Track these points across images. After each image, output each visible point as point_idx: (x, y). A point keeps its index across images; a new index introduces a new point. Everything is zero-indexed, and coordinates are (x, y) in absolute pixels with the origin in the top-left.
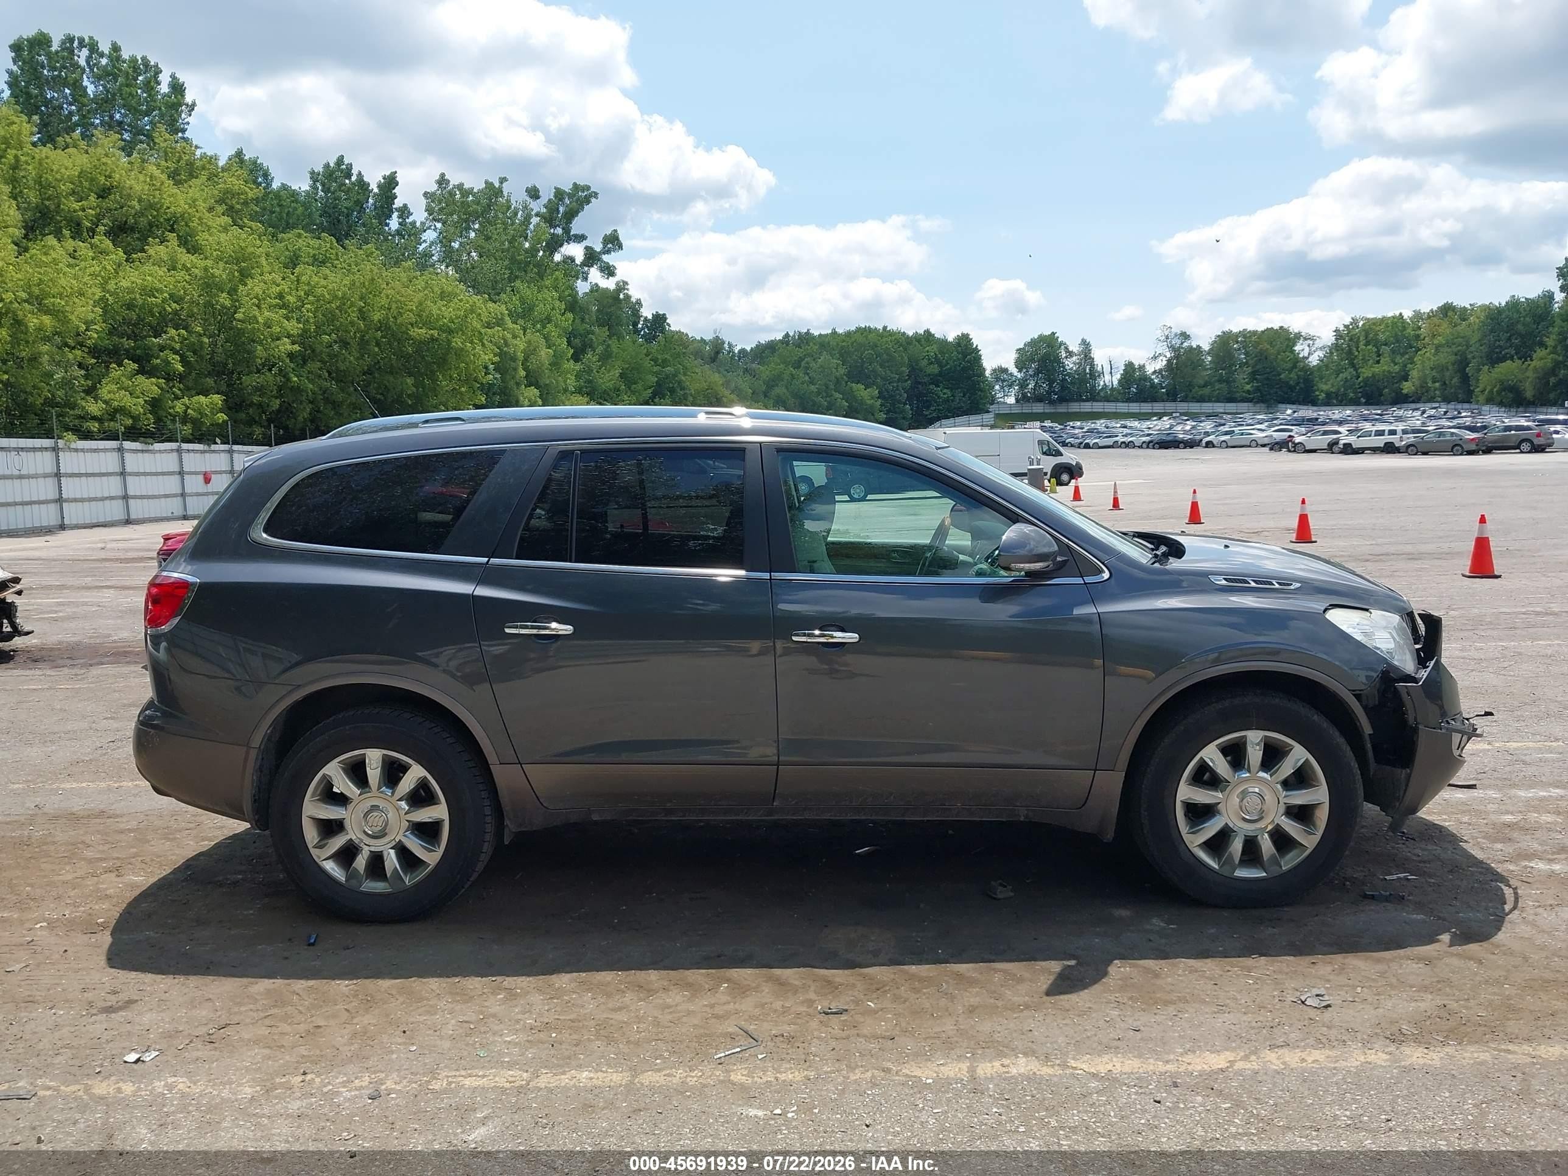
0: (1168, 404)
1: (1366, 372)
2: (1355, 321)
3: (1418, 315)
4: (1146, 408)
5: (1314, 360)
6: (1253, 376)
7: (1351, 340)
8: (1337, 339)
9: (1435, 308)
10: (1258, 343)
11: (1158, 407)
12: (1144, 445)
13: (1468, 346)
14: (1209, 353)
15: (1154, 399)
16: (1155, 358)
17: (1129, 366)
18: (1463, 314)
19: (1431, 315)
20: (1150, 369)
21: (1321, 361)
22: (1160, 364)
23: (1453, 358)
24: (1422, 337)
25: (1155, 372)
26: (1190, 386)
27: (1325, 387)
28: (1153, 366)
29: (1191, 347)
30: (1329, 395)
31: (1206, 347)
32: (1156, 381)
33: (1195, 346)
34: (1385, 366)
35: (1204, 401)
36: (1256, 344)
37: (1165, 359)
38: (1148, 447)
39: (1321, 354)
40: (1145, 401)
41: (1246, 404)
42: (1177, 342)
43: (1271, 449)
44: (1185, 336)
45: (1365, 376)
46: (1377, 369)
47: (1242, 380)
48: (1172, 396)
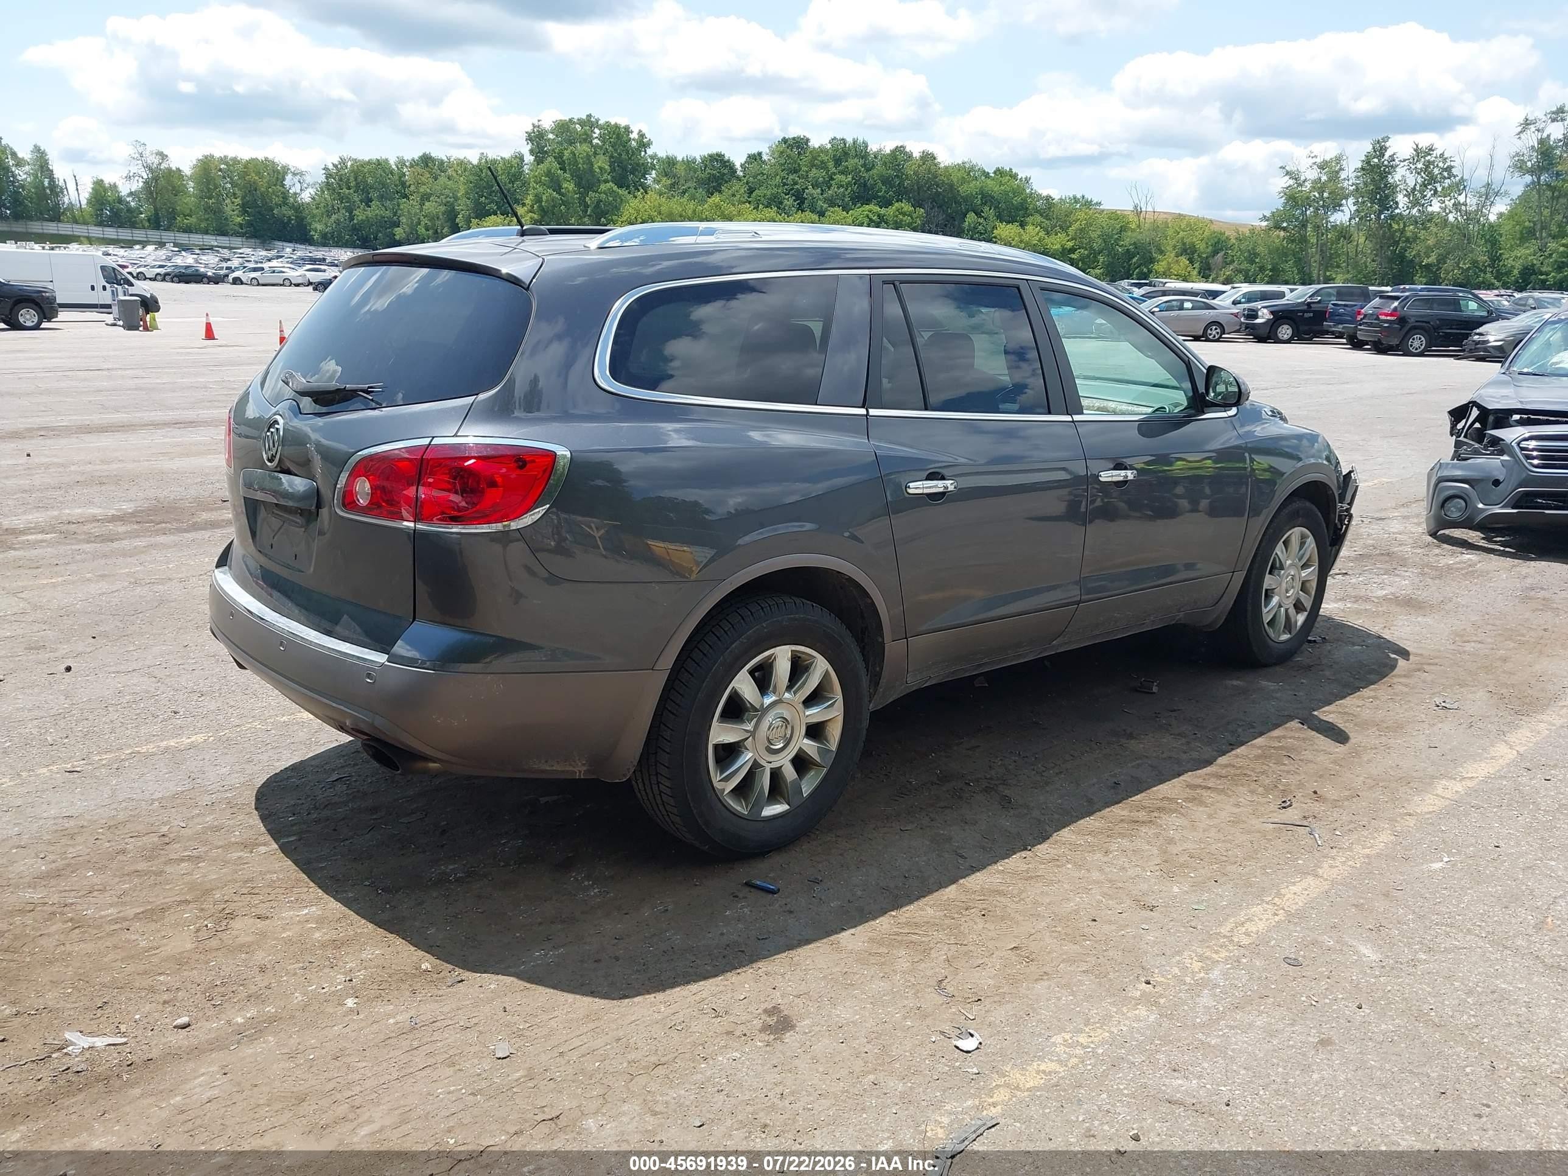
0: (150, 232)
1: (360, 215)
2: (343, 161)
3: (401, 163)
4: (125, 234)
5: (306, 197)
6: (244, 208)
7: (341, 180)
8: (327, 178)
9: (416, 158)
10: (246, 174)
11: (139, 235)
12: (159, 277)
13: (456, 199)
14: (190, 178)
15: (133, 225)
16: (129, 178)
17: (99, 183)
18: (442, 166)
19: (414, 164)
20: (124, 189)
21: (313, 199)
22: (137, 185)
23: (443, 208)
24: (408, 184)
25: (131, 194)
26: (172, 215)
27: (319, 227)
28: (129, 186)
29: (169, 170)
30: (324, 236)
31: (187, 170)
32: (132, 204)
33: (174, 169)
34: (375, 211)
35: (191, 232)
36: (244, 174)
37: (141, 180)
38: (164, 280)
39: (312, 191)
40: (121, 226)
41: (240, 239)
42: (154, 160)
43: (315, 289)
44: (163, 156)
45: (360, 218)
46: (369, 213)
47: (232, 210)
48: (155, 223)
